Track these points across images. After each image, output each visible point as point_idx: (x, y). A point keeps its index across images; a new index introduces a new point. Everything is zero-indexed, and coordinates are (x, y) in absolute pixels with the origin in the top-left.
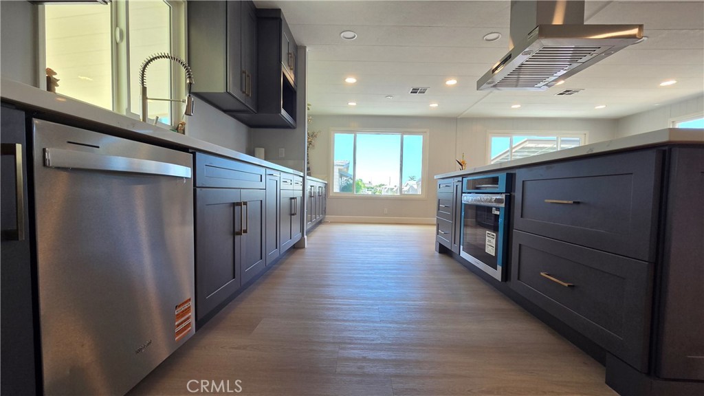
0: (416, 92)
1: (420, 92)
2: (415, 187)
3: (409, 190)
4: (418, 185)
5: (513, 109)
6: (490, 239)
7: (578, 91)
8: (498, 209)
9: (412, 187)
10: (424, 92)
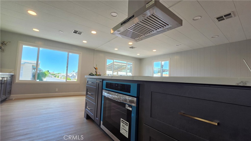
0: (76, 33)
1: (78, 33)
2: (75, 75)
3: (72, 76)
4: (76, 74)
5: (115, 50)
6: (124, 125)
7: (135, 48)
8: (130, 106)
9: (73, 75)
10: (80, 34)
